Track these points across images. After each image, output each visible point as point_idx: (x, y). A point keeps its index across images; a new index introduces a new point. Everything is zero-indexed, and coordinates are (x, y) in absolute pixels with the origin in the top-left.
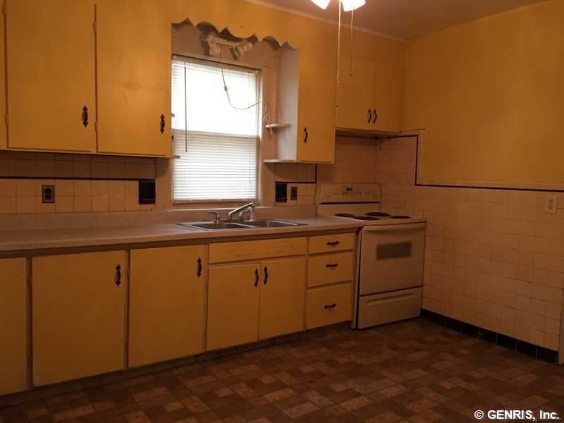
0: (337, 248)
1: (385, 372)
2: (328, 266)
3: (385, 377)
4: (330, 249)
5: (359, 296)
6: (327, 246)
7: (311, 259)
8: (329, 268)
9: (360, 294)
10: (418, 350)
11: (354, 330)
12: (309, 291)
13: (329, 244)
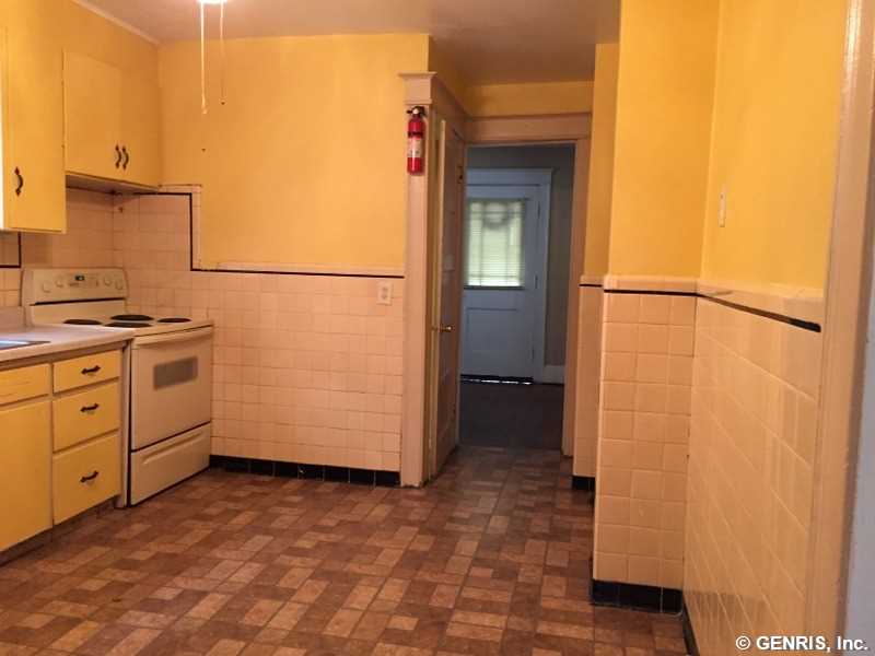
0: (98, 377)
1: (217, 553)
2: (84, 410)
3: (221, 560)
4: (88, 379)
5: (130, 451)
6: (83, 376)
7: (58, 402)
8: (85, 413)
9: (133, 448)
10: (238, 512)
11: (124, 508)
12: (56, 457)
13: (85, 372)
